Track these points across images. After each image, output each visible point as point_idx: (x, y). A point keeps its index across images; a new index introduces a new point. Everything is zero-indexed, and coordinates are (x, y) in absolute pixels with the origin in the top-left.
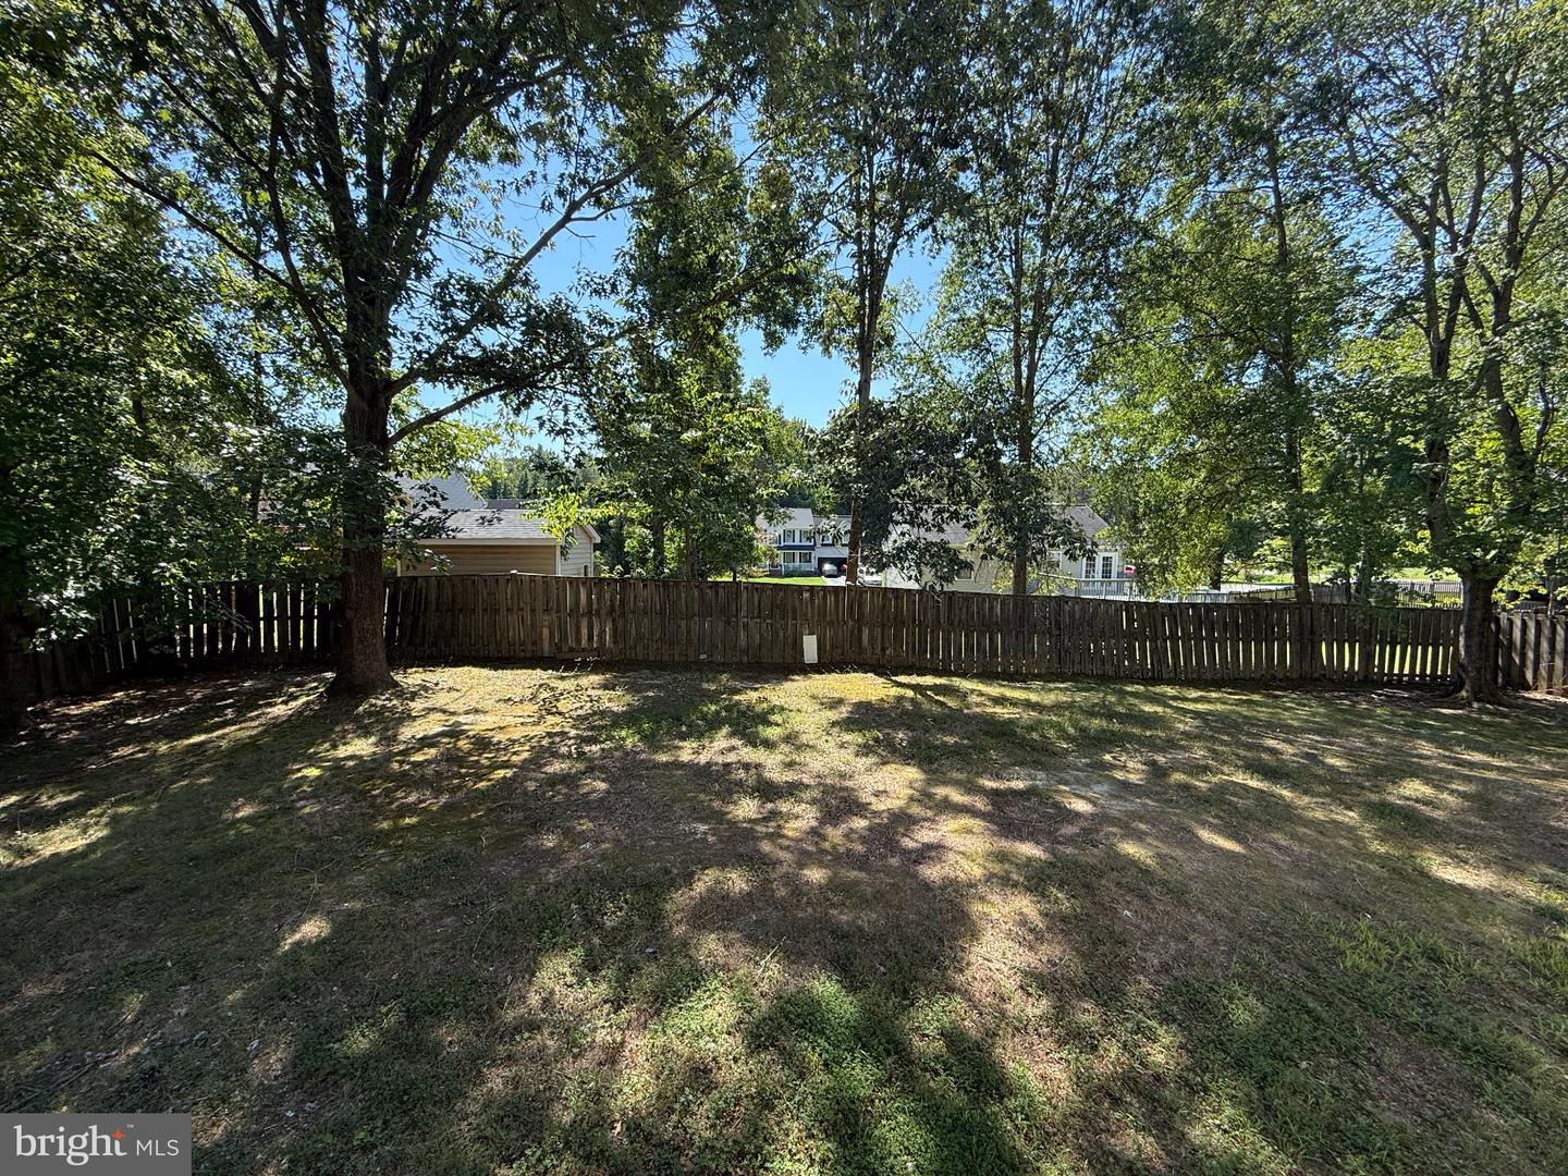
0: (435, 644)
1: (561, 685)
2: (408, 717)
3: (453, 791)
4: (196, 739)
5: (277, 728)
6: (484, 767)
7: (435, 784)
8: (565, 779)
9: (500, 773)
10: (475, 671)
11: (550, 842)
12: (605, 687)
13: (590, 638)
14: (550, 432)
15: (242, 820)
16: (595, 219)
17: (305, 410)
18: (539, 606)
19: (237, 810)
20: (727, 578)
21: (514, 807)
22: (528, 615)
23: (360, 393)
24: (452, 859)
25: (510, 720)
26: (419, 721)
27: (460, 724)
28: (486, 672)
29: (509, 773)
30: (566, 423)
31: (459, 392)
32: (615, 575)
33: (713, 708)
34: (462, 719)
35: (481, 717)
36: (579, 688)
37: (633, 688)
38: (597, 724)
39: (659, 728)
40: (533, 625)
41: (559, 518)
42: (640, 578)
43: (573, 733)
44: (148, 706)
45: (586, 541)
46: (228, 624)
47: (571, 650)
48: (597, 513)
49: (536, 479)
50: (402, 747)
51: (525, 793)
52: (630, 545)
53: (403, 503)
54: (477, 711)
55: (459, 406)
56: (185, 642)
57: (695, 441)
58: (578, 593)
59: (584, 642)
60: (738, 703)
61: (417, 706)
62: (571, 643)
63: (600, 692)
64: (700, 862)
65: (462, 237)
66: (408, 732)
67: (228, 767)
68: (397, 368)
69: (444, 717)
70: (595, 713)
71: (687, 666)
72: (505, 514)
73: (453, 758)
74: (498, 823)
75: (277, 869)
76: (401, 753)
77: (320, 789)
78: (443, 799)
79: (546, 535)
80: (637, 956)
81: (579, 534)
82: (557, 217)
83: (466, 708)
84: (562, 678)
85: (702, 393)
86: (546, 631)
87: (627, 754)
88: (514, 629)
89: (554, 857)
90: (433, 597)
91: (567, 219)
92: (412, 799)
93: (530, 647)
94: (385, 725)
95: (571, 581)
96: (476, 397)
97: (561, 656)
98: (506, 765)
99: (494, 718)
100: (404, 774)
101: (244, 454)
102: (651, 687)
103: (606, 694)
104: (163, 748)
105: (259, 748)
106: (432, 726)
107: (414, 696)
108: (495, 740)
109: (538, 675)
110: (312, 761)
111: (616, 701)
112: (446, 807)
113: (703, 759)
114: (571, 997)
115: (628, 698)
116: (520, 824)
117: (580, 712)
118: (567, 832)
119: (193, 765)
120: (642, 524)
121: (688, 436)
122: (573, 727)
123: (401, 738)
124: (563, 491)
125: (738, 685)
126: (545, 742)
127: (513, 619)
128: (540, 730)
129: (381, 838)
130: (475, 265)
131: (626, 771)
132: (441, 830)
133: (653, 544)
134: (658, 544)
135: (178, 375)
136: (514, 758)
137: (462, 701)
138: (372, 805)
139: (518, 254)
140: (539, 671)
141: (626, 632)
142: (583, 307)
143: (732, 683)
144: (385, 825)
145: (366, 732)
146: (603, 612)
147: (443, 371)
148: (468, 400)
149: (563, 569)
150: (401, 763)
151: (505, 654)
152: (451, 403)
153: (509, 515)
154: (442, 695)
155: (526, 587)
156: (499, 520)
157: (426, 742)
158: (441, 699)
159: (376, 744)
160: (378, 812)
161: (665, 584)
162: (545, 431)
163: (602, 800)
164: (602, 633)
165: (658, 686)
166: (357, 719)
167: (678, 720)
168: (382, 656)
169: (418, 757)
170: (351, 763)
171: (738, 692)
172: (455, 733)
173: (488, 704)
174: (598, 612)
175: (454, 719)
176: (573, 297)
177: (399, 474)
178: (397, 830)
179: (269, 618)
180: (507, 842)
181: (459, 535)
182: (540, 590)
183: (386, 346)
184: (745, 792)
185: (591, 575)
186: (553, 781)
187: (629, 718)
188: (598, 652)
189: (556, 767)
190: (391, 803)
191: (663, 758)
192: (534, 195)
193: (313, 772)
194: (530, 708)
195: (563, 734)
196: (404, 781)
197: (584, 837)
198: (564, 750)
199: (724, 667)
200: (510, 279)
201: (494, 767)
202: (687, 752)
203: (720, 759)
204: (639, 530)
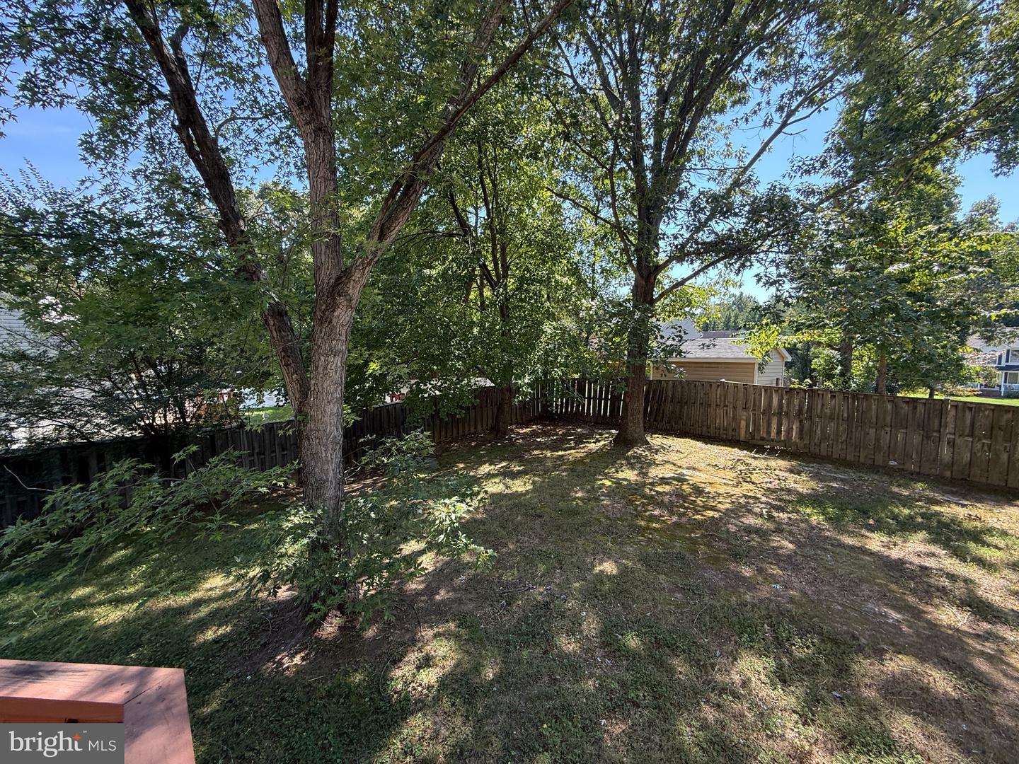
0: (669, 422)
1: (754, 463)
2: (653, 463)
3: (681, 515)
4: (561, 453)
5: (590, 454)
6: (698, 506)
7: (670, 508)
8: (758, 531)
9: (710, 513)
10: (693, 442)
11: (747, 572)
12: (791, 471)
13: (779, 432)
14: (765, 284)
15: (578, 498)
16: (809, 116)
17: (612, 289)
18: (740, 404)
19: (576, 492)
20: (922, 394)
21: (720, 539)
22: (731, 411)
23: (641, 275)
24: (679, 557)
25: (716, 479)
26: (660, 467)
27: (684, 475)
28: (699, 444)
29: (717, 515)
30: (779, 275)
31: (697, 265)
32: (804, 387)
33: (906, 511)
34: (685, 472)
35: (697, 473)
36: (768, 468)
37: (816, 476)
38: (783, 499)
39: (844, 515)
40: (734, 417)
41: (761, 343)
42: (827, 390)
43: (764, 499)
44: (545, 434)
45: (780, 360)
46: (573, 398)
47: (763, 439)
48: (793, 339)
49: (737, 317)
50: (651, 481)
51: (728, 531)
52: (817, 363)
53: (662, 337)
54: (694, 469)
55: (696, 274)
56: (557, 406)
57: (902, 272)
58: (771, 397)
59: (773, 435)
60: (938, 514)
61: (659, 458)
62: (763, 433)
63: (787, 474)
64: (893, 644)
65: (704, 167)
66: (655, 472)
67: (573, 470)
68: (662, 257)
69: (674, 468)
70: (782, 489)
71: (874, 468)
72: (719, 341)
73: (680, 495)
74: (709, 545)
75: (593, 528)
76: (650, 484)
77: (611, 493)
78: (675, 519)
79: (750, 355)
80: (823, 692)
81: (773, 354)
82: (775, 127)
83: (687, 465)
84: (755, 458)
85: (908, 230)
86: (743, 423)
87: (813, 528)
88: (721, 419)
89: (751, 585)
90: (670, 393)
91: (784, 124)
92: (657, 512)
93: (730, 432)
94: (643, 465)
95: (766, 389)
96: (707, 267)
97: (754, 442)
98: (713, 509)
99: (707, 476)
100: (652, 497)
101: (589, 315)
102: (836, 479)
103: (792, 478)
104: (549, 454)
105: (584, 464)
106: (667, 472)
107: (657, 452)
108: (707, 490)
109: (736, 453)
110: (607, 476)
111: (802, 484)
112: (675, 524)
113: (895, 554)
114: (766, 692)
115: (813, 484)
116: (724, 552)
117: (769, 485)
118: (760, 571)
119: (560, 466)
120: (830, 346)
121: (894, 269)
122: (764, 495)
123: (650, 475)
124: (767, 324)
125: (938, 497)
126: (742, 501)
127: (720, 412)
128: (738, 491)
129: (641, 530)
130: (711, 181)
131: (811, 540)
132: (673, 538)
133: (840, 363)
134: (846, 363)
135: (565, 280)
136: (719, 505)
137: (685, 460)
138: (636, 510)
139: (742, 164)
140: (736, 450)
141: (811, 432)
142: (793, 188)
143: (931, 494)
144: (643, 523)
145: (632, 467)
146: (793, 413)
147: (689, 254)
148: (702, 270)
149: (759, 380)
150: (651, 490)
151: (713, 435)
152: (691, 273)
153: (720, 342)
154: (673, 454)
155: (731, 390)
156: (714, 345)
157: (664, 481)
158: (672, 457)
159: (637, 475)
160: (638, 515)
161: (855, 396)
162: (761, 284)
163: (789, 556)
164: (789, 430)
165: (842, 480)
166: (628, 459)
167: (865, 513)
168: (642, 425)
169: (659, 489)
170: (625, 483)
171: (937, 503)
172: (681, 479)
173: (702, 466)
174: (787, 414)
175: (680, 470)
176: (786, 182)
177: (658, 320)
178: (648, 528)
179: (589, 398)
180: (714, 560)
181: (688, 356)
182: (741, 395)
183: (657, 245)
184: (952, 603)
185: (781, 385)
186: (749, 530)
187: (814, 500)
188: (785, 443)
189: (751, 520)
190: (645, 512)
191: (849, 541)
192: (758, 120)
193: (608, 483)
194: (730, 474)
195: (755, 498)
196: (652, 500)
197: (774, 579)
198: (757, 510)
199: (919, 476)
200: (737, 184)
201: (706, 508)
202: (875, 542)
203: (916, 560)
204: (828, 351)
